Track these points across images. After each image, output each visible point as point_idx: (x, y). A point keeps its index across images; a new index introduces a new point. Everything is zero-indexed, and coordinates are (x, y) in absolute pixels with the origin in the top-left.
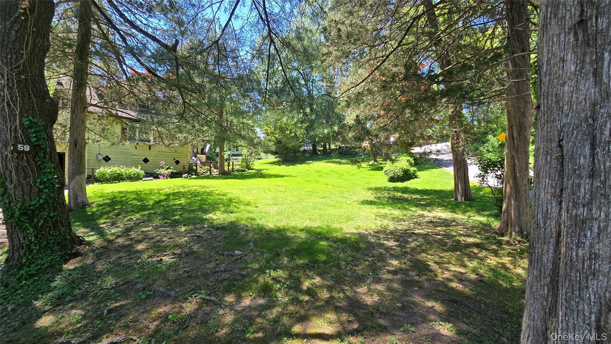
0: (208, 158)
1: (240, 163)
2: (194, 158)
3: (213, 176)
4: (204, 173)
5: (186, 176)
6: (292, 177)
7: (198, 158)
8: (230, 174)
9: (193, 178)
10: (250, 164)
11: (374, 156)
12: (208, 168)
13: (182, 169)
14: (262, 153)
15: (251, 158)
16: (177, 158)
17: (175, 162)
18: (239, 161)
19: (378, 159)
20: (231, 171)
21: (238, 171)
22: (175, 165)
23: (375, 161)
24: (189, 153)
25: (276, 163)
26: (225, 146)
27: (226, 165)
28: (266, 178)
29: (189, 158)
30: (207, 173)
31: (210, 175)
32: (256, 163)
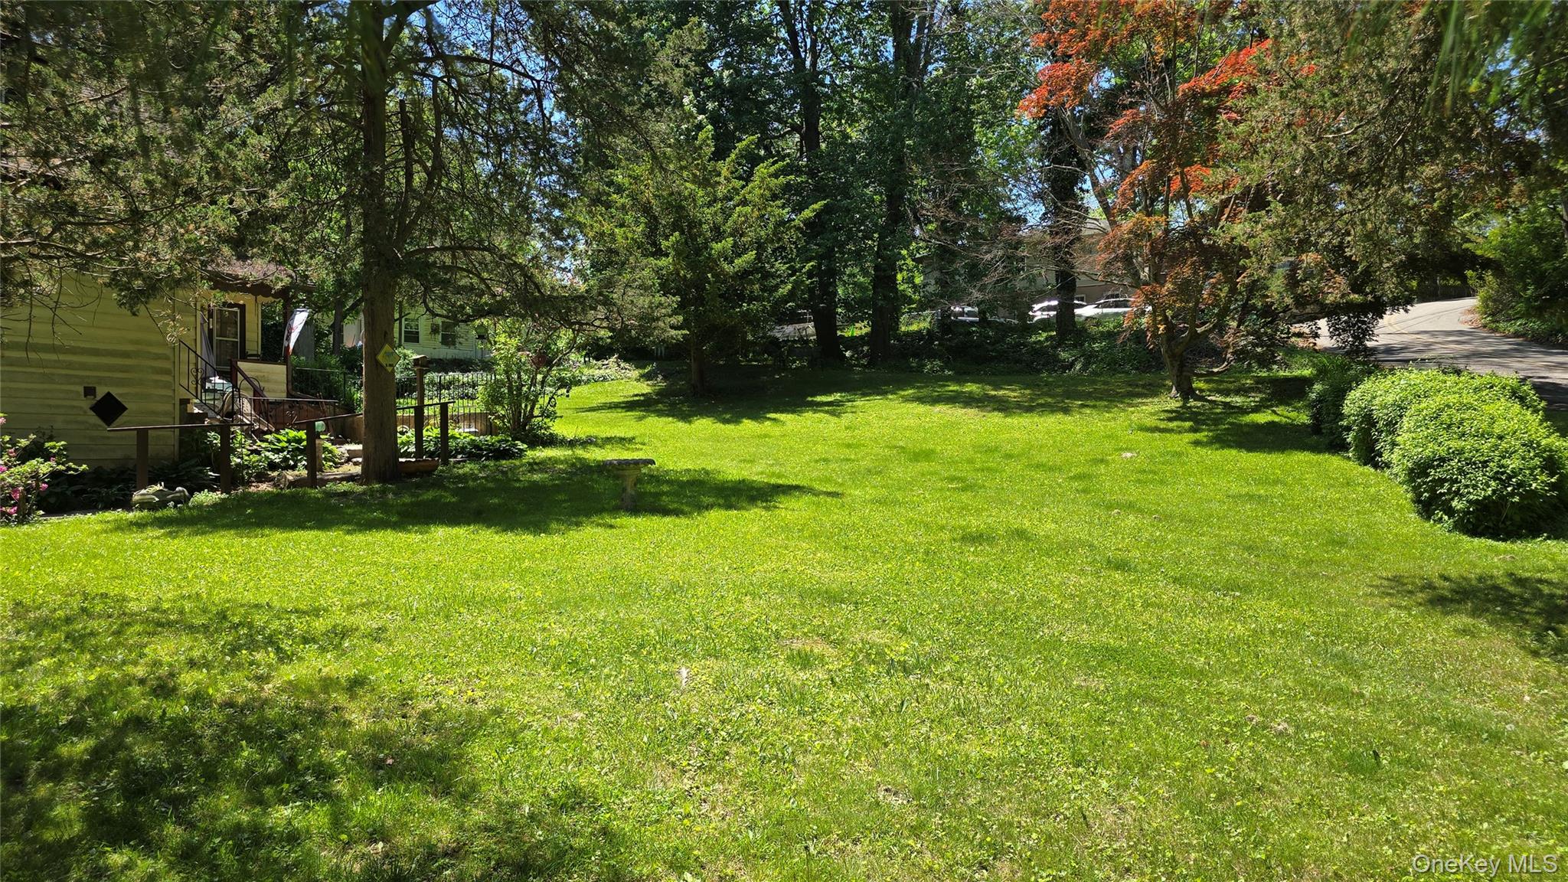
0: (300, 381)
1: (477, 406)
2: (217, 380)
3: (331, 495)
4: (273, 466)
5: (156, 493)
6: (817, 494)
7: (246, 378)
8: (429, 472)
9: (200, 507)
10: (536, 412)
11: (1182, 367)
12: (299, 441)
13: (133, 453)
14: (573, 356)
15: (539, 377)
16: (101, 381)
17: (93, 408)
18: (472, 398)
19: (1199, 384)
20: (431, 454)
21: (474, 453)
22: (96, 427)
23: (1187, 392)
24: (184, 356)
25: (657, 402)
26: (397, 316)
27: (405, 421)
28: (677, 513)
29: (184, 382)
30: (293, 468)
31: (312, 481)
32: (562, 404)
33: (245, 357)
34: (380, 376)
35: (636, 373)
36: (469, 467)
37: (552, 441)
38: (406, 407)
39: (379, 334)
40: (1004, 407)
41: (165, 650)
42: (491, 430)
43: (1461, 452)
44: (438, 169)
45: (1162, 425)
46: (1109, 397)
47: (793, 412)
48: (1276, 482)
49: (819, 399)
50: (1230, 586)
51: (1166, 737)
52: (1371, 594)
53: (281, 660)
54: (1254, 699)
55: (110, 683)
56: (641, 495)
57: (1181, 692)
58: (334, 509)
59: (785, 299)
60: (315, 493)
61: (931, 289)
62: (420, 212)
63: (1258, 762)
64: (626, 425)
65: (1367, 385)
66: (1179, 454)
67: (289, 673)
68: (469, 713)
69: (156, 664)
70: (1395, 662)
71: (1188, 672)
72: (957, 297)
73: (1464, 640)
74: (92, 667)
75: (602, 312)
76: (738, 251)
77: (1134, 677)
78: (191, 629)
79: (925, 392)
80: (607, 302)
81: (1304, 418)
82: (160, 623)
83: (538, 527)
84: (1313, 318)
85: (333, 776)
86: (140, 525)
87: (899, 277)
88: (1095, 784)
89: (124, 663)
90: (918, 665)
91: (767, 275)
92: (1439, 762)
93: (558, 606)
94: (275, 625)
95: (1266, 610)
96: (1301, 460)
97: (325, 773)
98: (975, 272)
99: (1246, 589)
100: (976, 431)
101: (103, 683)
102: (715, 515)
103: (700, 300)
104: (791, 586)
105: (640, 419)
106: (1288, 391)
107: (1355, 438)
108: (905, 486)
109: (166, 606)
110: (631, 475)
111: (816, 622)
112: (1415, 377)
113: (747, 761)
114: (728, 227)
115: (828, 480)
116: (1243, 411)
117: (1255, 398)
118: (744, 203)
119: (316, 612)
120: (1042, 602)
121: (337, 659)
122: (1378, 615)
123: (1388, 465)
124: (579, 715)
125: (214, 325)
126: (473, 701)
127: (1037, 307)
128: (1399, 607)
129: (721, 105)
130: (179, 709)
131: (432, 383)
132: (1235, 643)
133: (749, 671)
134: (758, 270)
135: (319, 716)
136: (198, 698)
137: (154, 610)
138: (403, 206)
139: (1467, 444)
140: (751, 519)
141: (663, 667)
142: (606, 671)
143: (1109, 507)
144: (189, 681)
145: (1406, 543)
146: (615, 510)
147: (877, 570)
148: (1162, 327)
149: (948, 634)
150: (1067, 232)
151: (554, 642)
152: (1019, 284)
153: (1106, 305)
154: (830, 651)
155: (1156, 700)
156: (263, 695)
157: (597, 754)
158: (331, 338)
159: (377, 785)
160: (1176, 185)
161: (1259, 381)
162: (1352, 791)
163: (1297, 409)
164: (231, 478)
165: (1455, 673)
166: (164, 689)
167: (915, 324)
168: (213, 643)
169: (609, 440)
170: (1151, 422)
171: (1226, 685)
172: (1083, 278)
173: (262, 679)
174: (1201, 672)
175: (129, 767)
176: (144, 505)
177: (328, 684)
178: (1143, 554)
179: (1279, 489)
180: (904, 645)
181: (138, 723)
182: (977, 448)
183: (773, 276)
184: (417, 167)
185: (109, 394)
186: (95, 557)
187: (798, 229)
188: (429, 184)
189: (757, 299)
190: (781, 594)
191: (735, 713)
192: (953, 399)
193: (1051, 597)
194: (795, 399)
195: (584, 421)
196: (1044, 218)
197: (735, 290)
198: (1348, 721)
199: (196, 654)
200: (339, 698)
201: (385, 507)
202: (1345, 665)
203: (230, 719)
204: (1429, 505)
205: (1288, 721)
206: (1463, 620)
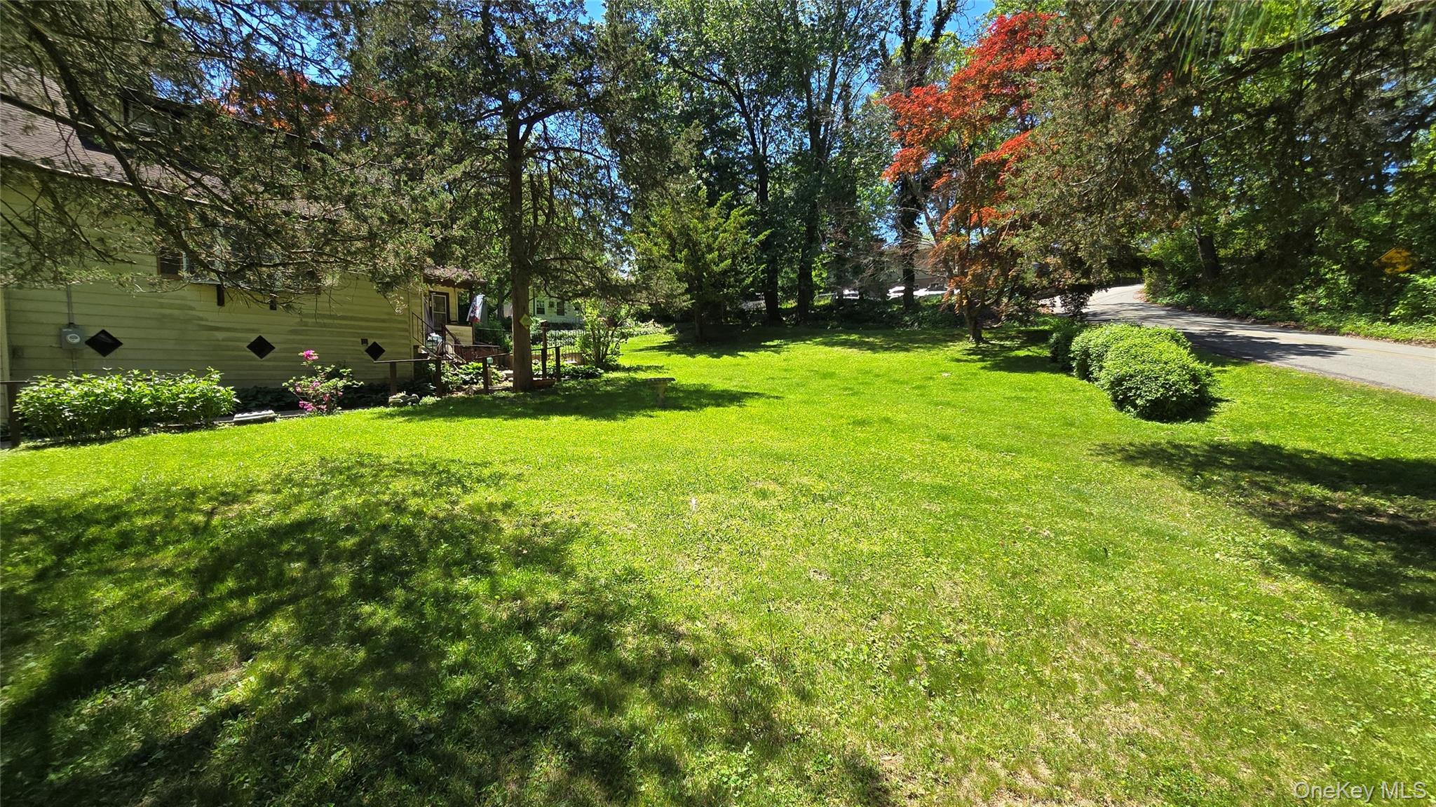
0: (479, 335)
1: (576, 349)
2: (434, 335)
3: (495, 398)
4: (465, 382)
5: (401, 398)
6: (768, 398)
7: (451, 334)
8: (550, 386)
9: (425, 405)
10: (609, 352)
11: (976, 323)
12: (479, 369)
13: (388, 375)
14: (629, 320)
15: (610, 333)
16: (372, 336)
17: (367, 351)
18: (573, 344)
19: (985, 335)
20: (551, 376)
21: (574, 375)
22: (369, 361)
23: (979, 339)
24: (415, 322)
25: (676, 346)
26: (530, 297)
27: (537, 357)
28: (688, 409)
29: (416, 337)
30: (476, 383)
31: (486, 391)
32: (623, 347)
33: (450, 322)
34: (522, 332)
35: (664, 330)
36: (572, 383)
37: (617, 368)
38: (536, 350)
39: (521, 309)
40: (873, 348)
41: (400, 485)
42: (584, 362)
43: (1143, 371)
44: (551, 213)
45: (965, 358)
46: (934, 342)
47: (753, 351)
48: (1031, 390)
49: (768, 343)
50: (1009, 450)
51: (979, 539)
52: (1091, 455)
53: (465, 492)
54: (1029, 517)
55: (369, 505)
56: (667, 399)
57: (985, 512)
58: (498, 406)
59: (748, 287)
60: (488, 397)
61: (832, 280)
62: (541, 237)
63: (1033, 554)
64: (661, 359)
65: (1085, 334)
66: (975, 374)
67: (469, 500)
68: (571, 524)
69: (395, 494)
70: (1108, 494)
71: (989, 500)
72: (847, 284)
73: (1147, 481)
74: (360, 495)
75: (645, 294)
76: (722, 259)
77: (957, 504)
78: (416, 473)
79: (827, 340)
80: (647, 288)
81: (1047, 353)
82: (400, 470)
83: (610, 416)
84: (1053, 296)
85: (492, 561)
86: (392, 415)
87: (813, 273)
88: (939, 568)
89: (378, 493)
90: (830, 497)
91: (738, 273)
92: (1142, 554)
93: (621, 462)
94: (462, 472)
95: (1031, 463)
96: (1044, 377)
97: (488, 559)
98: (858, 270)
99: (1019, 451)
100: (859, 362)
101: (366, 504)
102: (710, 411)
103: (700, 288)
104: (755, 451)
105: (669, 355)
106: (1038, 338)
107: (1078, 364)
108: (818, 393)
109: (403, 460)
110: (662, 386)
111: (770, 472)
112: (1116, 328)
113: (732, 554)
114: (716, 245)
115: (775, 390)
116: (1011, 349)
117: (1017, 342)
118: (725, 231)
119: (485, 464)
120: (900, 460)
121: (497, 490)
122: (1096, 467)
123: (1096, 380)
124: (634, 526)
125: (433, 304)
126: (573, 517)
127: (891, 291)
128: (1108, 462)
129: (711, 175)
130: (407, 520)
131: (552, 336)
132: (1014, 483)
133: (732, 501)
134: (733, 269)
135: (486, 526)
136: (419, 514)
137: (396, 463)
138: (532, 235)
139: (1147, 366)
140: (730, 413)
141: (681, 498)
142: (649, 500)
143: (937, 405)
144: (413, 503)
145: (1109, 424)
146: (653, 408)
147: (805, 441)
148: (965, 301)
149: (847, 479)
150: (912, 246)
151: (619, 483)
152: (882, 278)
153: (930, 290)
154: (779, 489)
155: (969, 517)
156: (455, 512)
157: (644, 549)
158: (496, 312)
159: (517, 566)
160: (975, 219)
161: (1020, 332)
162: (1092, 572)
163: (1041, 348)
164: (443, 389)
165: (1145, 500)
166: (399, 508)
167: (822, 300)
168: (426, 482)
169: (649, 368)
170: (958, 356)
171: (1012, 508)
172: (920, 273)
173: (454, 503)
174: (996, 500)
175: (378, 555)
176: (396, 404)
177: (491, 506)
178: (958, 431)
179: (1034, 394)
180: (822, 485)
181: (384, 528)
182: (859, 371)
183: (742, 273)
184: (540, 212)
185: (375, 343)
186: (366, 433)
187: (756, 246)
188: (547, 221)
189: (732, 287)
190: (750, 455)
191: (724, 525)
192: (844, 344)
193: (906, 457)
194: (754, 344)
195: (636, 357)
196: (896, 239)
197: (719, 281)
198: (1085, 530)
199: (417, 488)
200: (499, 515)
201: (525, 405)
202: (1079, 495)
203: (435, 526)
204: (1122, 402)
205: (1051, 529)
206: (1144, 470)
